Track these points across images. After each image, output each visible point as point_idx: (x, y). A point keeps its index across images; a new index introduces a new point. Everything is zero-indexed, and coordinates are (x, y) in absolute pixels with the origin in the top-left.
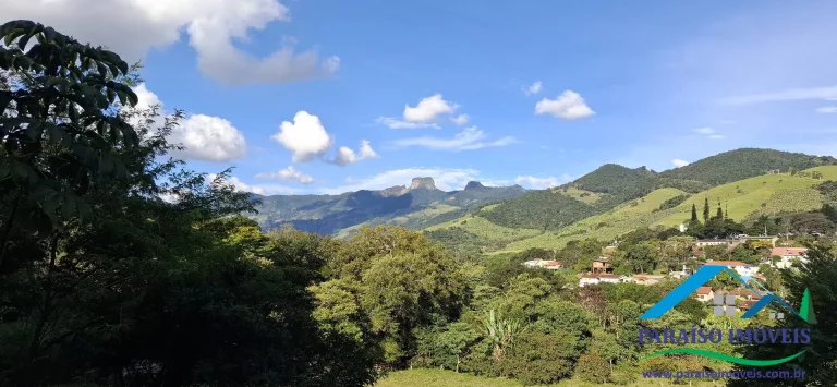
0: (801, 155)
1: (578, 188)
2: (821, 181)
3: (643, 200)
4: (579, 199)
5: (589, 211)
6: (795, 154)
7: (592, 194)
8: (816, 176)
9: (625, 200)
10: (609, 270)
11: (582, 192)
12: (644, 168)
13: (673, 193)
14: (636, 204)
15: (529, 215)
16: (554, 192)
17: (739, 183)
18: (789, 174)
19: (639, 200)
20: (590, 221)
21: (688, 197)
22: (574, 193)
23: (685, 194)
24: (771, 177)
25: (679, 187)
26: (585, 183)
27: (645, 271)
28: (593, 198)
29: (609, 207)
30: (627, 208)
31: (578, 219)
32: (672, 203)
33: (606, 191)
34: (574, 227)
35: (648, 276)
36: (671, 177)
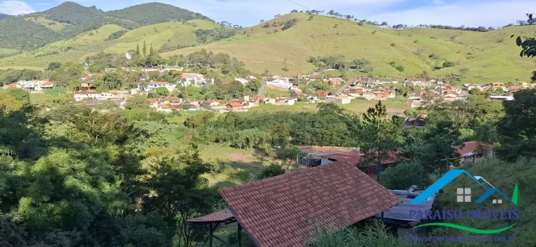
0: (186, 10)
1: (46, 17)
2: (197, 28)
3: (97, 32)
4: (47, 26)
5: (57, 36)
6: (183, 9)
7: (58, 23)
8: (194, 26)
9: (84, 31)
10: (92, 88)
11: (51, 21)
12: (94, 7)
13: (115, 28)
14: (92, 34)
15: (6, 37)
16: (26, 19)
17: (155, 26)
18: (181, 23)
19: (94, 31)
20: (58, 44)
21: (126, 31)
22: (43, 21)
23: (125, 30)
24: (172, 24)
25: (120, 24)
26: (52, 14)
27: (115, 88)
28: (59, 27)
29: (73, 35)
30: (86, 36)
31: (49, 42)
32: (116, 36)
33: (69, 22)
34: (47, 49)
35: (118, 92)
36: (114, 17)
